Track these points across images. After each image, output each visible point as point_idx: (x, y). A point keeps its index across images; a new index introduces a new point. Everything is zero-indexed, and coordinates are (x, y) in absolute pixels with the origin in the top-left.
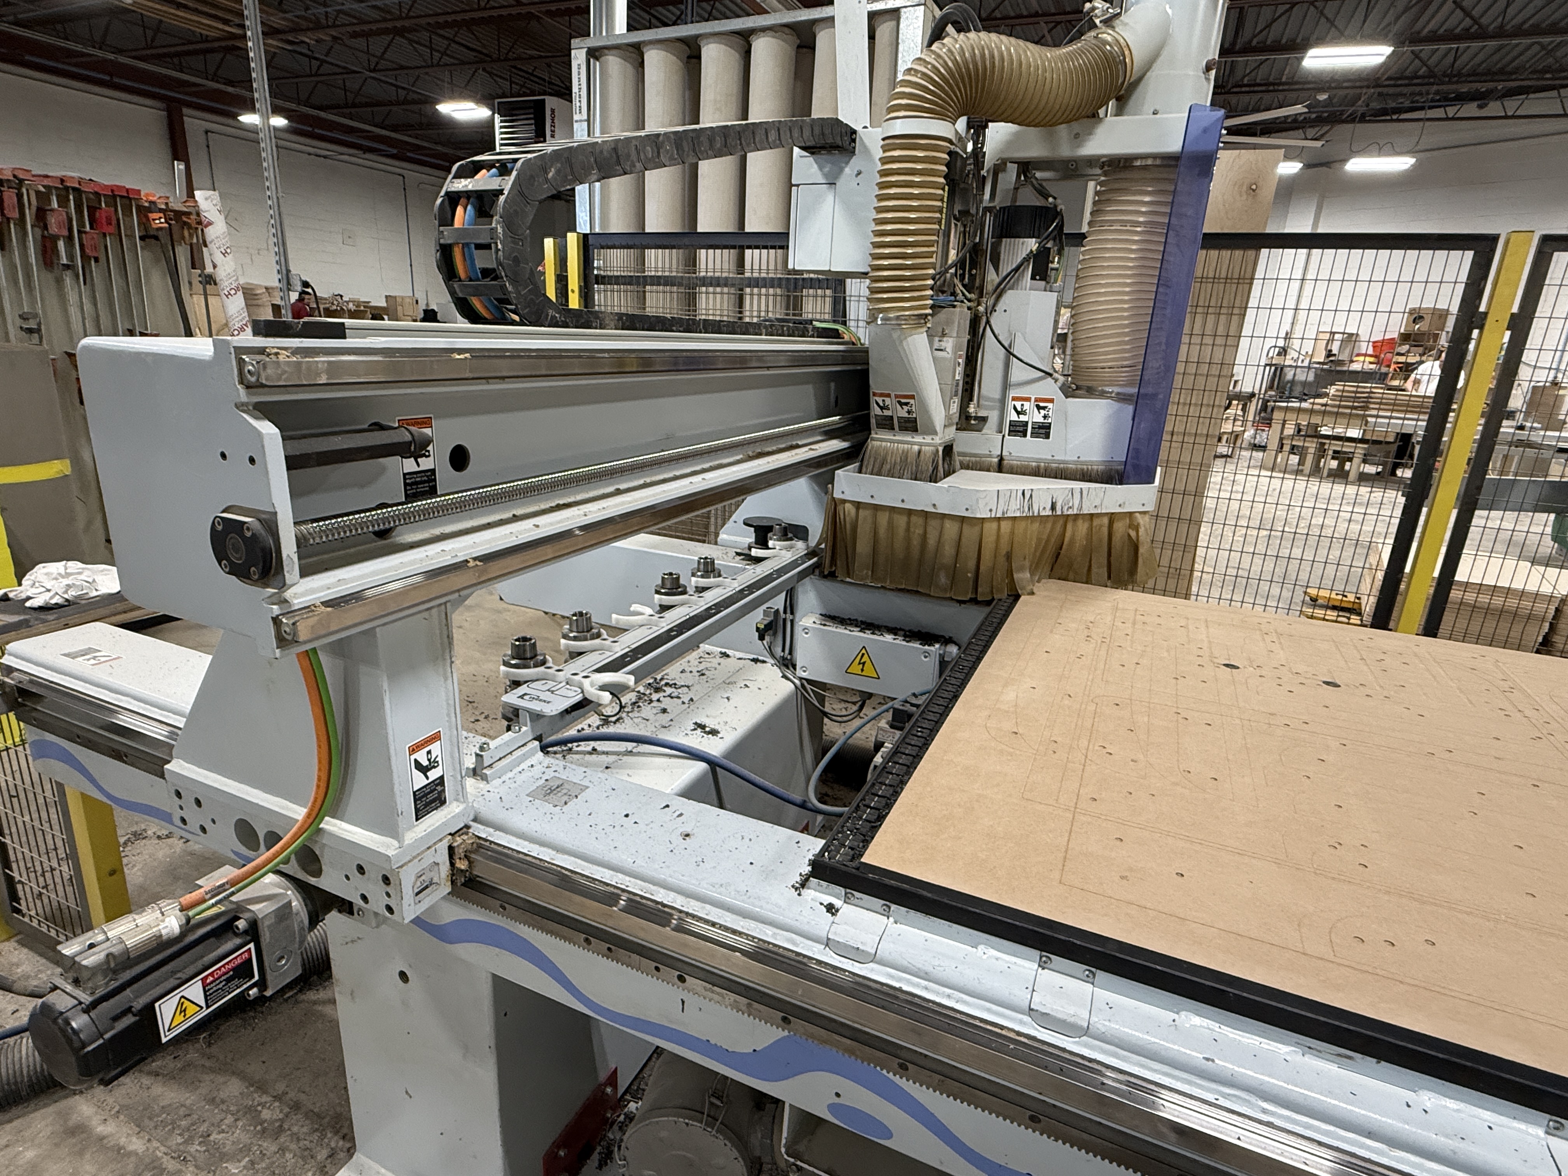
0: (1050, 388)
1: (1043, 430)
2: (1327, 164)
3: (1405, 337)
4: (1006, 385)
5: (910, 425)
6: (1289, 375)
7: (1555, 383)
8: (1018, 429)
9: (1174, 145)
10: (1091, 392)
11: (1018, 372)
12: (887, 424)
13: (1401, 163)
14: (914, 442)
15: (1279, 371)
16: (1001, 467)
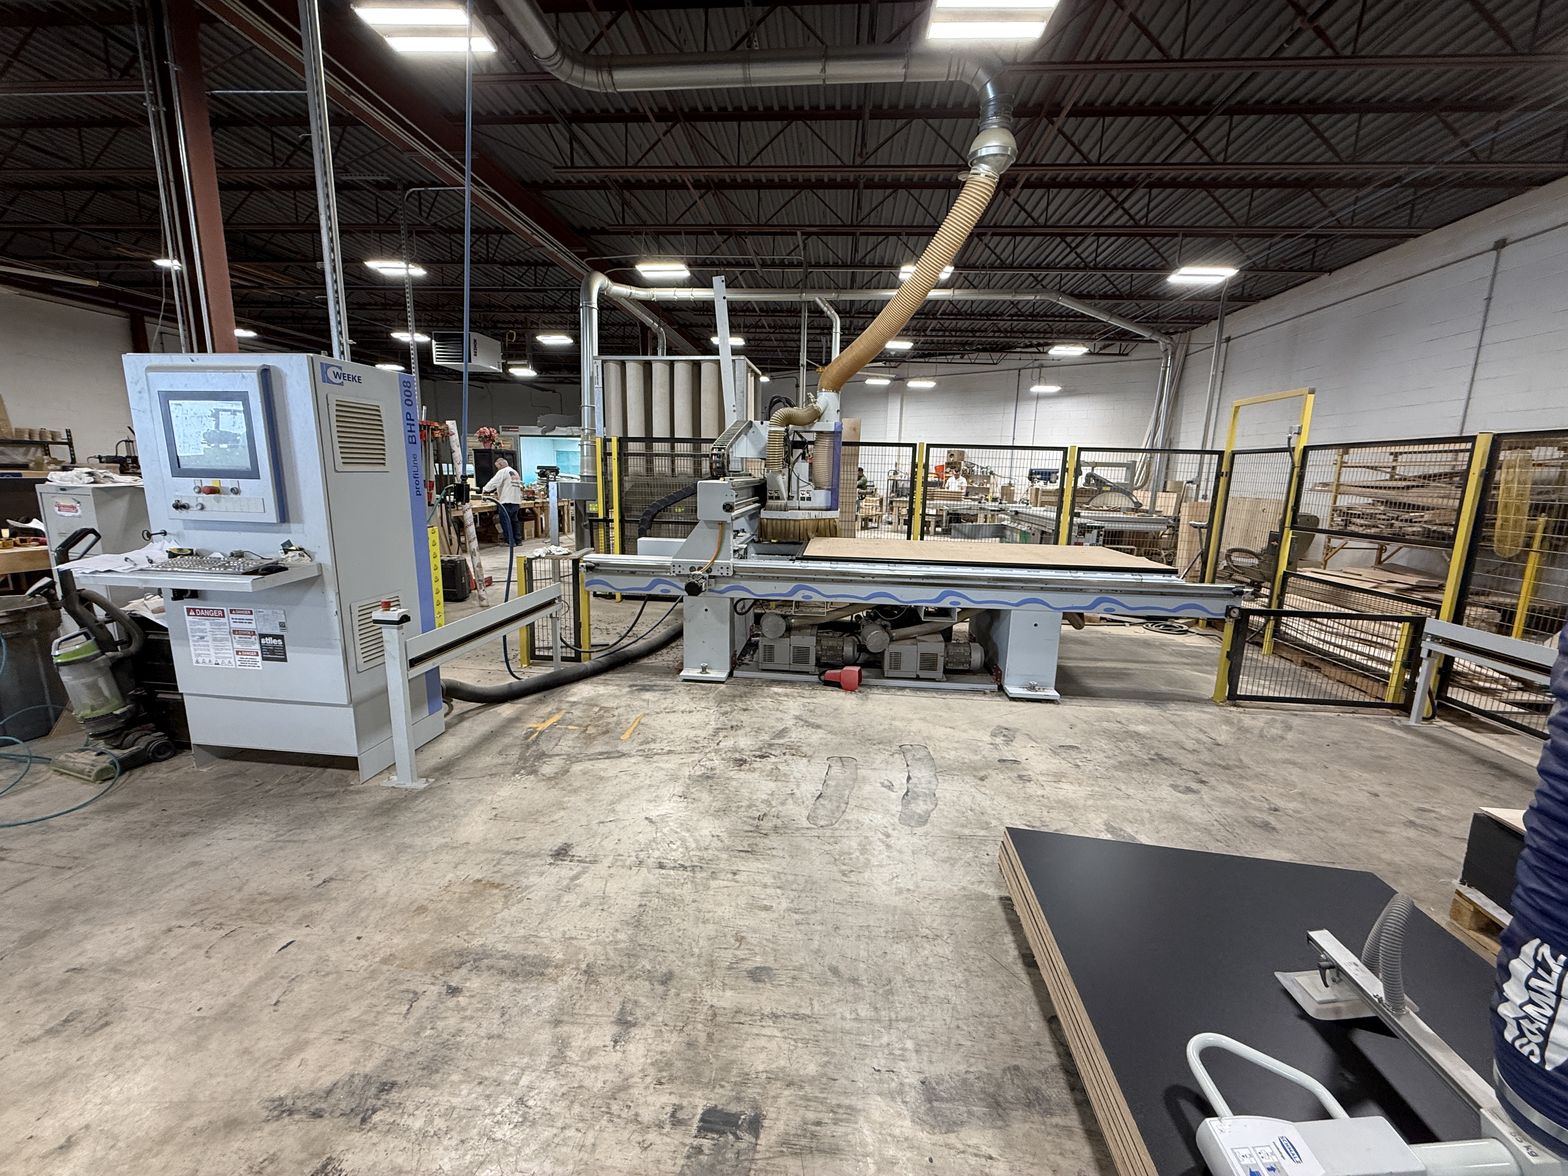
0: (810, 488)
1: (809, 499)
2: (902, 379)
3: (948, 464)
4: (798, 487)
5: (778, 498)
6: (900, 484)
7: (1010, 484)
8: (803, 499)
9: (833, 429)
10: (820, 488)
11: (801, 484)
12: (771, 498)
13: (930, 384)
14: (779, 502)
15: (896, 482)
16: (799, 509)
